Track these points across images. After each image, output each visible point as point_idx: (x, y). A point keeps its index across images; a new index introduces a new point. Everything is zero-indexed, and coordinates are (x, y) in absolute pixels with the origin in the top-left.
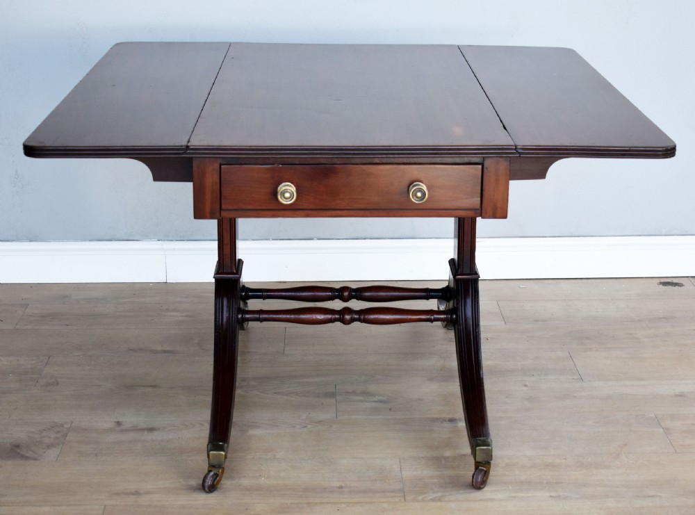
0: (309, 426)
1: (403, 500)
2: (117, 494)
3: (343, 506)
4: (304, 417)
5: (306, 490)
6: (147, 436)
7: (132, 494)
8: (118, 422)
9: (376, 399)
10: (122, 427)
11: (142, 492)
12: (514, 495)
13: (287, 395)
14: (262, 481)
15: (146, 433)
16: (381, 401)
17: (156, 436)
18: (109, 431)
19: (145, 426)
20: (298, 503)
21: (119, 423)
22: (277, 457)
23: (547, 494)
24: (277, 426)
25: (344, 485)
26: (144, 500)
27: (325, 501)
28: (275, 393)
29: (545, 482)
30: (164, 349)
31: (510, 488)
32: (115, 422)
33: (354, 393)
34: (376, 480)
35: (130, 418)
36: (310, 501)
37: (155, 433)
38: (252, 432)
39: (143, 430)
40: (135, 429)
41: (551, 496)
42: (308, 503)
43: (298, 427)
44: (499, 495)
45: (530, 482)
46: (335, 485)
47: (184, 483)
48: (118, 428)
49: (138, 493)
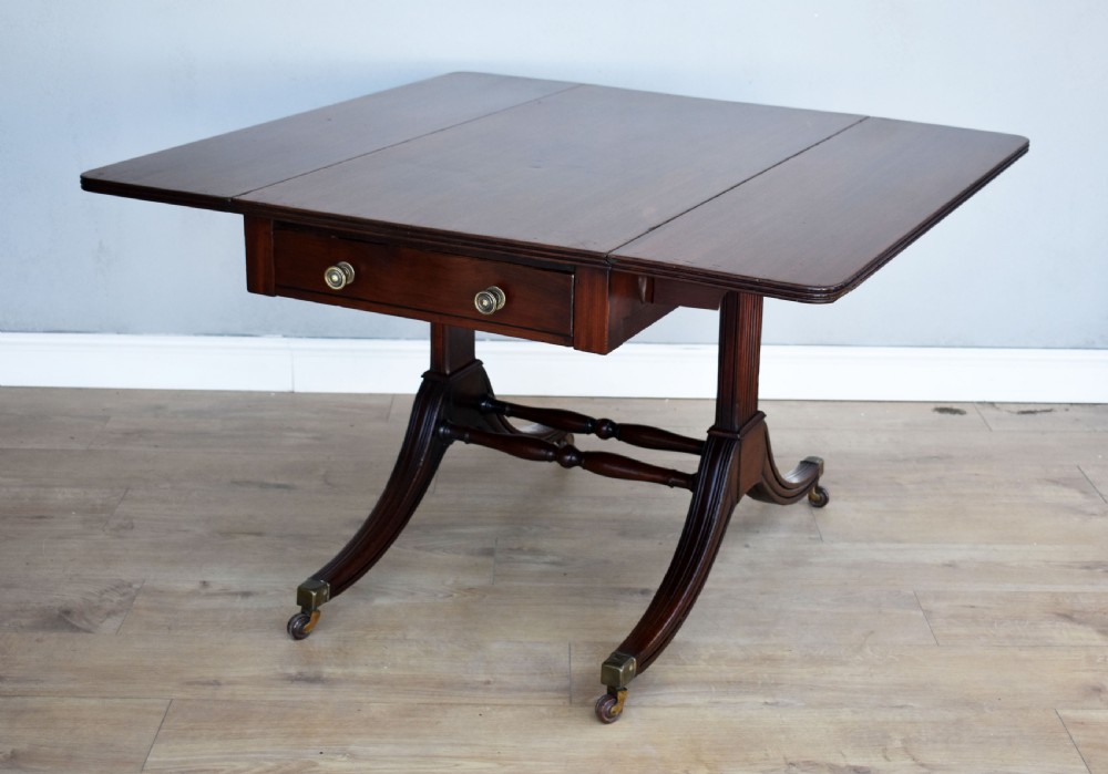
0: (455, 595)
1: (567, 703)
2: (190, 683)
3: (488, 708)
4: (450, 581)
5: (442, 684)
6: (240, 603)
7: (209, 683)
8: (204, 582)
9: (549, 558)
10: (210, 590)
11: (222, 682)
12: (717, 699)
13: (431, 551)
14: (385, 670)
15: (239, 599)
16: (553, 563)
17: (251, 602)
18: (193, 594)
19: (237, 588)
20: (428, 704)
21: (205, 584)
22: (408, 637)
23: (762, 700)
24: (413, 594)
25: (491, 680)
26: (224, 693)
27: (466, 701)
29: (760, 682)
30: (279, 482)
31: (713, 689)
32: (200, 583)
33: (520, 550)
34: (535, 674)
35: (220, 577)
36: (444, 701)
37: (251, 600)
39: (236, 594)
40: (227, 593)
41: (766, 703)
42: (441, 704)
43: (441, 595)
44: (697, 700)
45: (740, 682)
46: (480, 679)
47: (280, 671)
48: (203, 591)
49: (216, 683)
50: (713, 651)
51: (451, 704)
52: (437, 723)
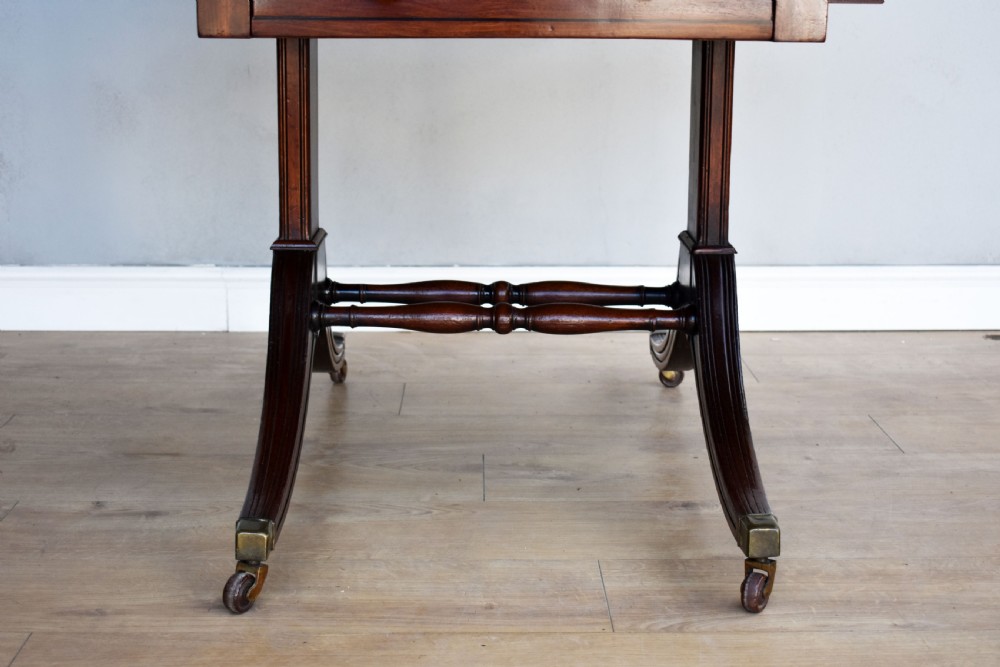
0: (435, 512)
1: (608, 629)
2: (62, 614)
3: (494, 638)
4: (427, 498)
5: (423, 610)
6: (144, 524)
7: (88, 613)
8: (98, 503)
9: (553, 474)
10: (104, 510)
11: (108, 611)
12: (822, 622)
13: (399, 468)
14: (341, 595)
15: (143, 519)
16: (562, 478)
17: (158, 523)
18: (82, 515)
19: (143, 509)
20: (404, 634)
21: (98, 504)
22: (372, 558)
23: (888, 622)
24: (377, 511)
25: (494, 604)
26: (108, 625)
27: (460, 629)
28: (380, 465)
29: (877, 601)
31: (814, 610)
32: (93, 503)
33: (515, 465)
34: (555, 596)
35: (119, 497)
36: (429, 630)
37: (159, 520)
38: (331, 520)
39: (139, 514)
40: (127, 513)
41: (896, 625)
42: (424, 634)
43: (415, 512)
44: (795, 624)
45: (849, 601)
46: (478, 603)
47: (192, 597)
48: (97, 512)
49: (100, 613)
50: (799, 567)
51: (440, 634)
52: (420, 657)
